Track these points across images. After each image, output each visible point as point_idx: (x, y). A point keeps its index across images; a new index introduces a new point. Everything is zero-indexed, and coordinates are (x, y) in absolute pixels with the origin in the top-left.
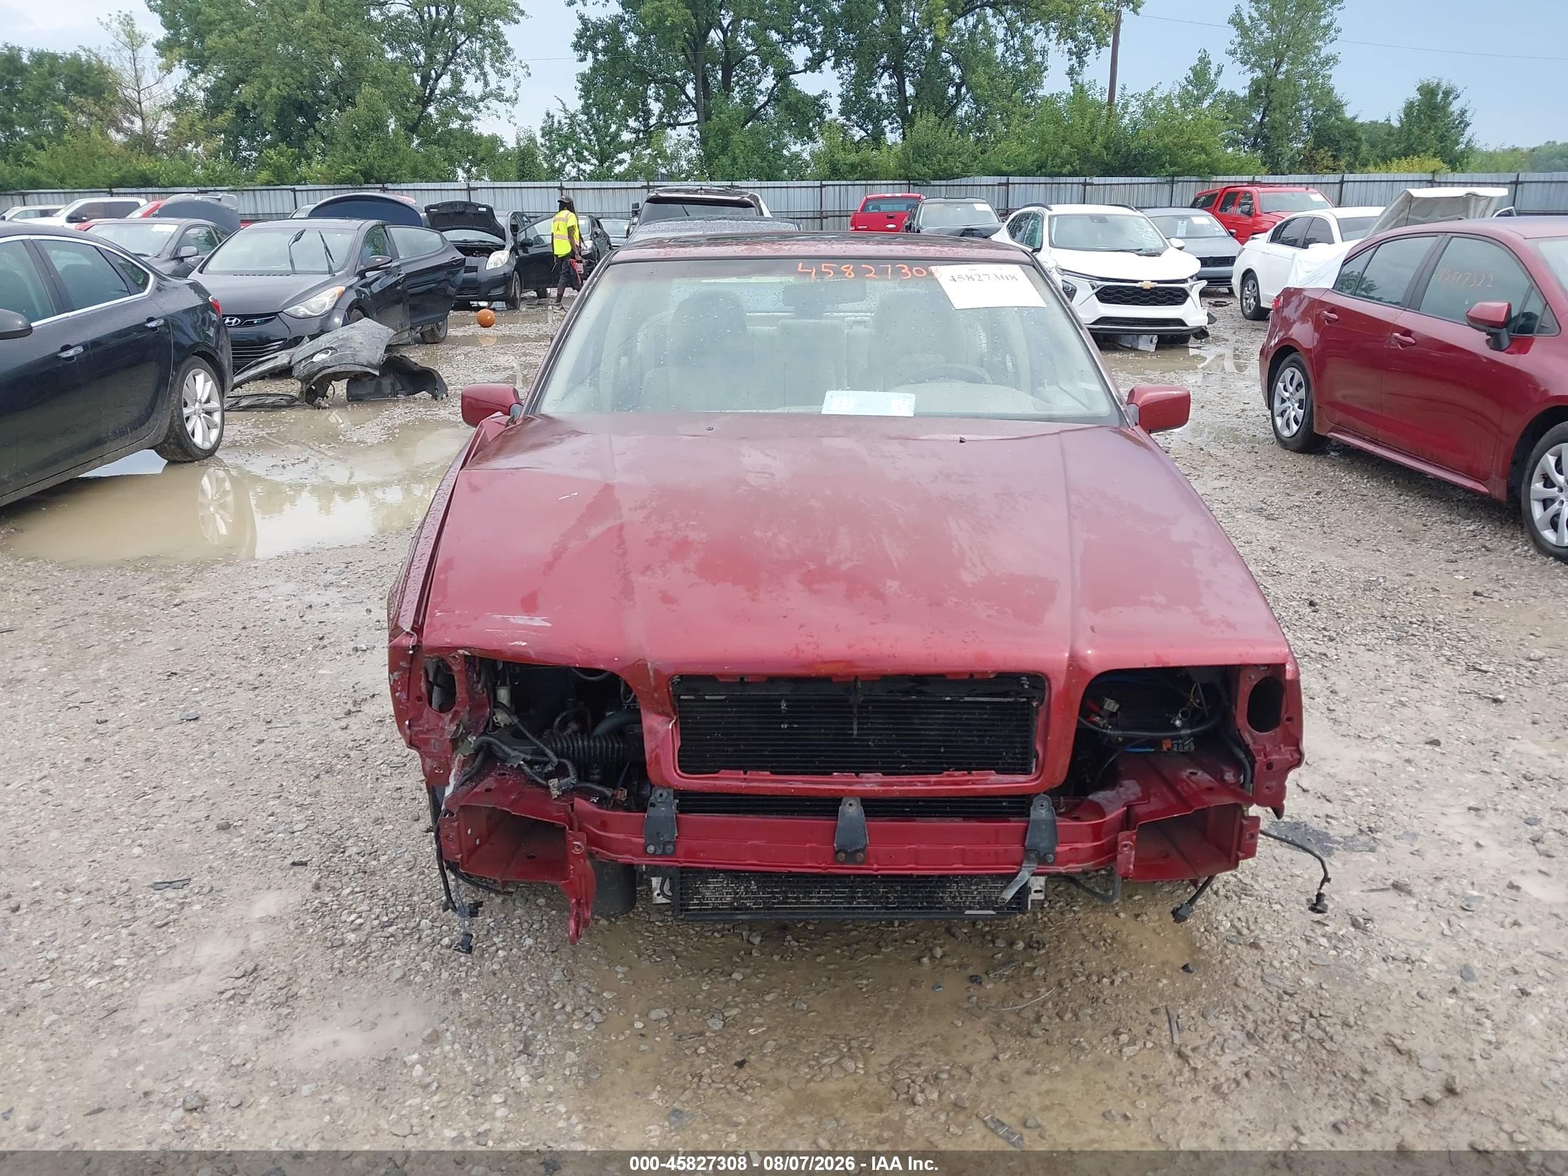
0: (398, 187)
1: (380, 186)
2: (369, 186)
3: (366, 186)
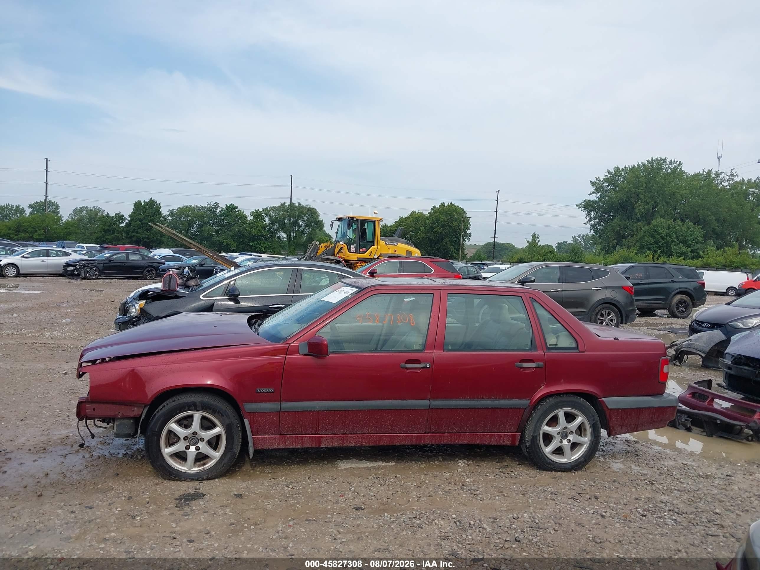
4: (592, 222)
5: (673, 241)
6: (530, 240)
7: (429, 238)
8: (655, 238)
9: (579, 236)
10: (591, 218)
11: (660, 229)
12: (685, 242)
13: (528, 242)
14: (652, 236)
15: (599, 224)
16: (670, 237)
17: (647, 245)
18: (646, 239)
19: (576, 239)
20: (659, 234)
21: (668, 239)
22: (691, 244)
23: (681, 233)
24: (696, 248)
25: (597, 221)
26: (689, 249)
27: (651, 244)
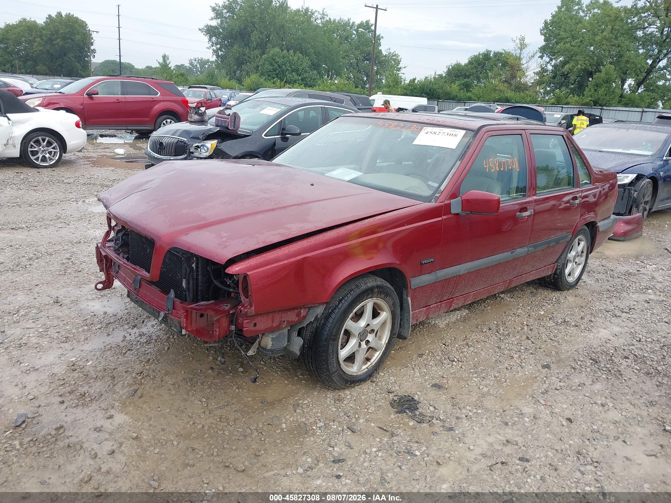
0: (609, 108)
1: (601, 107)
2: (596, 107)
3: (594, 107)
4: (214, 47)
5: (287, 70)
6: (161, 61)
7: (48, 51)
8: (273, 66)
9: (195, 60)
10: (213, 43)
11: (277, 58)
12: (296, 71)
13: (159, 63)
14: (271, 64)
15: (220, 49)
16: (285, 66)
17: (267, 72)
18: (266, 66)
19: (192, 62)
20: (276, 63)
21: (284, 67)
22: (301, 73)
23: (293, 63)
24: (305, 76)
25: (219, 46)
26: (300, 78)
27: (270, 71)
